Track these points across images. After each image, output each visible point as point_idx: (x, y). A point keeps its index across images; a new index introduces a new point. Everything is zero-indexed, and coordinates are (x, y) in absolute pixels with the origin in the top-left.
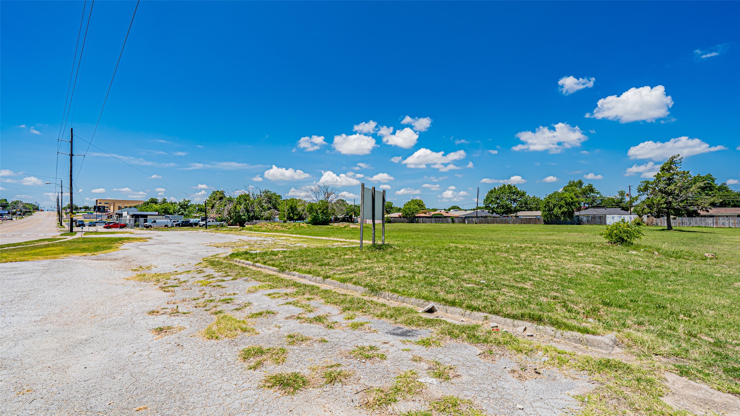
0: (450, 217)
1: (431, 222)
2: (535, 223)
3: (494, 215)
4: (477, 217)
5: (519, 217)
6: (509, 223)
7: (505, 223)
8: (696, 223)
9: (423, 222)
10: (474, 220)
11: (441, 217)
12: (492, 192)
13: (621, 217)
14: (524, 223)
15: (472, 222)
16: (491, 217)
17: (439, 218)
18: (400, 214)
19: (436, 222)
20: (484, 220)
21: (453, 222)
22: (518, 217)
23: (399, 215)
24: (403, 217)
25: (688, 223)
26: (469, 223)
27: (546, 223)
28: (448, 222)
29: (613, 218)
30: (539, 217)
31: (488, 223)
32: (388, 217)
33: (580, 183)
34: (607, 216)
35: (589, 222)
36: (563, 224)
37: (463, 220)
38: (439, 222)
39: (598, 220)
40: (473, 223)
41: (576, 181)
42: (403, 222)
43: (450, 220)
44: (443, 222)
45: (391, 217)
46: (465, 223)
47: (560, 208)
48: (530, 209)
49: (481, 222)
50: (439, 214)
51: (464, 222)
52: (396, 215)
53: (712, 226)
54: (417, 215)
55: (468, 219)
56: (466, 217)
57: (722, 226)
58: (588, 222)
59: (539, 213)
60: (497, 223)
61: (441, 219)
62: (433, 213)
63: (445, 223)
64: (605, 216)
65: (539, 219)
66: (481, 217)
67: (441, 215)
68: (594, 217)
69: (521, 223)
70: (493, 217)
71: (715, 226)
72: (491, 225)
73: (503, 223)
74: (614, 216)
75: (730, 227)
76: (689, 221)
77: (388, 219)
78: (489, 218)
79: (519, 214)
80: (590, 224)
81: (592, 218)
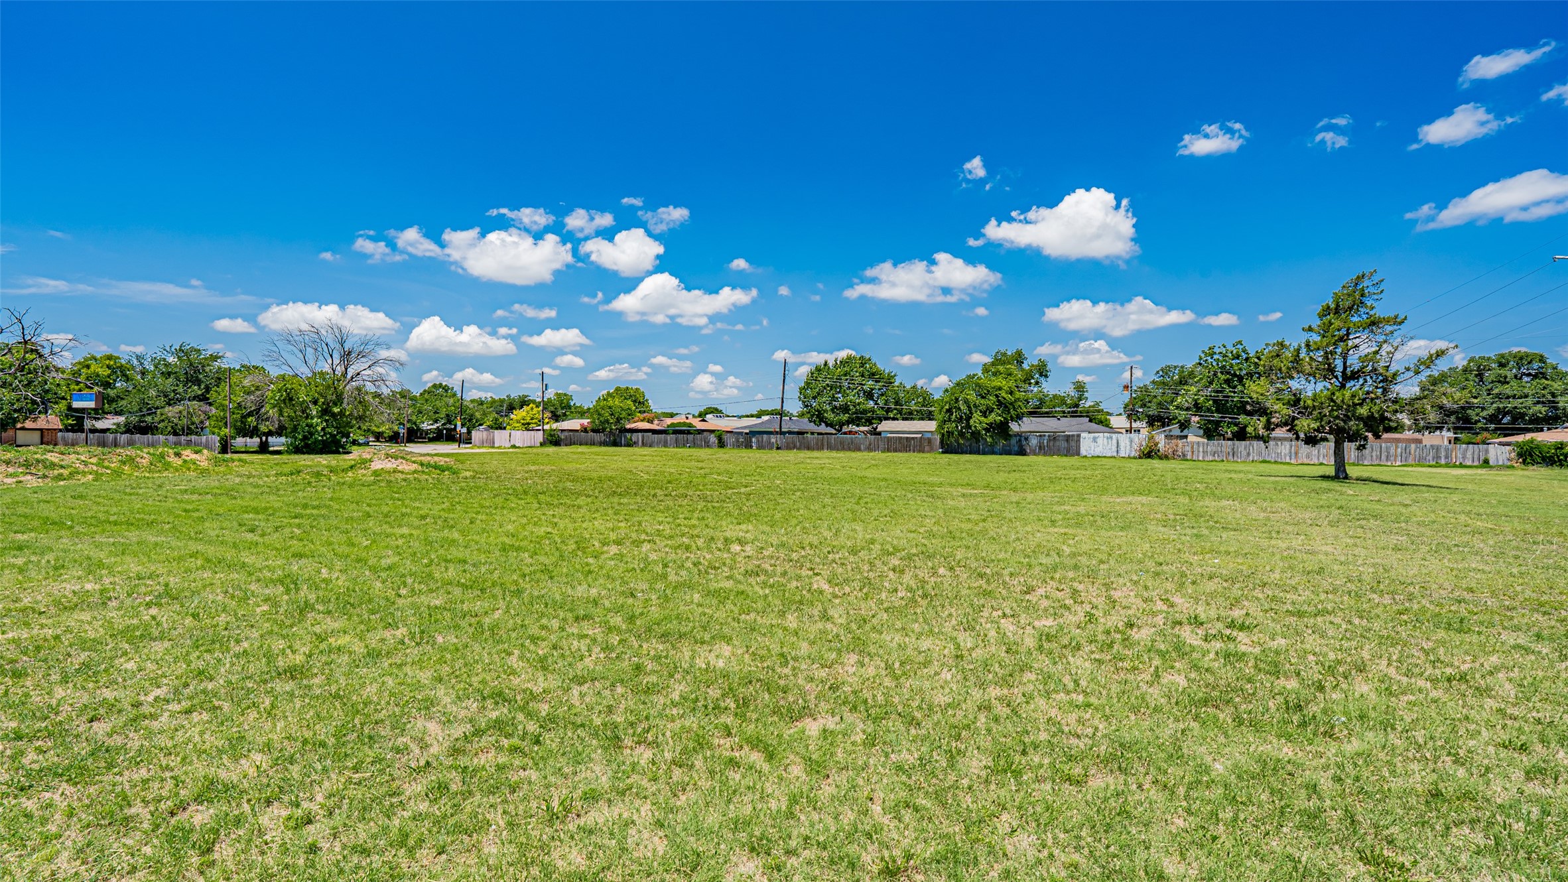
0: (712, 431)
1: (666, 445)
2: (922, 451)
3: (823, 428)
4: (781, 433)
5: (883, 435)
6: (859, 449)
7: (849, 449)
8: (1260, 454)
9: (644, 445)
10: (773, 440)
11: (689, 432)
12: (818, 370)
13: (1111, 438)
14: (895, 451)
15: (770, 446)
16: (812, 433)
17: (683, 434)
18: (586, 422)
19: (677, 444)
20: (797, 440)
21: (722, 444)
22: (880, 434)
23: (582, 425)
24: (594, 431)
25: (1244, 453)
26: (761, 447)
27: (948, 449)
28: (708, 445)
29: (1095, 440)
30: (929, 435)
31: (808, 448)
32: (551, 430)
33: (1019, 358)
34: (1083, 435)
35: (1042, 450)
36: (984, 453)
37: (747, 439)
38: (684, 446)
39: (1064, 444)
40: (771, 448)
41: (1009, 353)
42: (593, 444)
43: (713, 439)
44: (695, 445)
45: (562, 431)
46: (751, 447)
47: (984, 415)
48: (909, 416)
49: (789, 447)
50: (684, 424)
51: (748, 446)
52: (574, 424)
53: (1288, 460)
54: (628, 426)
55: (760, 437)
56: (753, 433)
57: (1306, 461)
58: (1040, 448)
59: (931, 426)
60: (831, 448)
61: (691, 437)
62: (669, 421)
63: (700, 446)
64: (1079, 436)
65: (930, 441)
66: (790, 433)
67: (690, 425)
68: (1054, 438)
69: (889, 450)
70: (819, 434)
71: (1292, 462)
72: (816, 454)
73: (843, 449)
74: (1097, 435)
75: (1321, 464)
76: (1245, 448)
77: (551, 436)
78: (809, 435)
79: (885, 426)
80: (1045, 454)
81: (1049, 441)
